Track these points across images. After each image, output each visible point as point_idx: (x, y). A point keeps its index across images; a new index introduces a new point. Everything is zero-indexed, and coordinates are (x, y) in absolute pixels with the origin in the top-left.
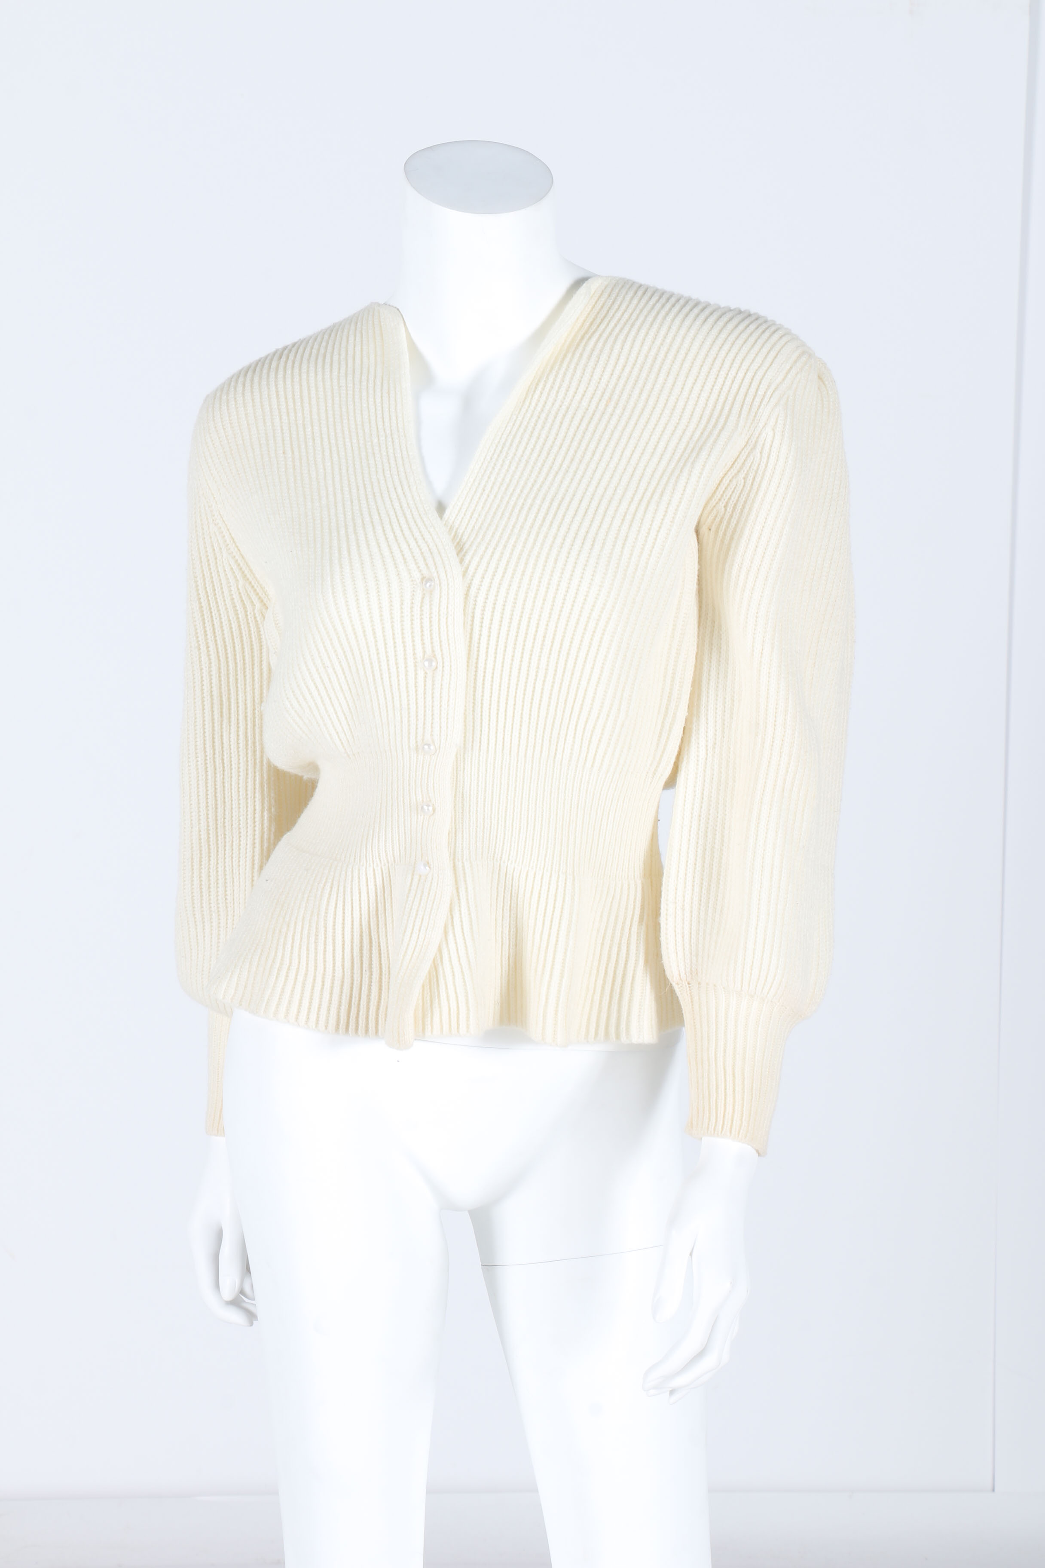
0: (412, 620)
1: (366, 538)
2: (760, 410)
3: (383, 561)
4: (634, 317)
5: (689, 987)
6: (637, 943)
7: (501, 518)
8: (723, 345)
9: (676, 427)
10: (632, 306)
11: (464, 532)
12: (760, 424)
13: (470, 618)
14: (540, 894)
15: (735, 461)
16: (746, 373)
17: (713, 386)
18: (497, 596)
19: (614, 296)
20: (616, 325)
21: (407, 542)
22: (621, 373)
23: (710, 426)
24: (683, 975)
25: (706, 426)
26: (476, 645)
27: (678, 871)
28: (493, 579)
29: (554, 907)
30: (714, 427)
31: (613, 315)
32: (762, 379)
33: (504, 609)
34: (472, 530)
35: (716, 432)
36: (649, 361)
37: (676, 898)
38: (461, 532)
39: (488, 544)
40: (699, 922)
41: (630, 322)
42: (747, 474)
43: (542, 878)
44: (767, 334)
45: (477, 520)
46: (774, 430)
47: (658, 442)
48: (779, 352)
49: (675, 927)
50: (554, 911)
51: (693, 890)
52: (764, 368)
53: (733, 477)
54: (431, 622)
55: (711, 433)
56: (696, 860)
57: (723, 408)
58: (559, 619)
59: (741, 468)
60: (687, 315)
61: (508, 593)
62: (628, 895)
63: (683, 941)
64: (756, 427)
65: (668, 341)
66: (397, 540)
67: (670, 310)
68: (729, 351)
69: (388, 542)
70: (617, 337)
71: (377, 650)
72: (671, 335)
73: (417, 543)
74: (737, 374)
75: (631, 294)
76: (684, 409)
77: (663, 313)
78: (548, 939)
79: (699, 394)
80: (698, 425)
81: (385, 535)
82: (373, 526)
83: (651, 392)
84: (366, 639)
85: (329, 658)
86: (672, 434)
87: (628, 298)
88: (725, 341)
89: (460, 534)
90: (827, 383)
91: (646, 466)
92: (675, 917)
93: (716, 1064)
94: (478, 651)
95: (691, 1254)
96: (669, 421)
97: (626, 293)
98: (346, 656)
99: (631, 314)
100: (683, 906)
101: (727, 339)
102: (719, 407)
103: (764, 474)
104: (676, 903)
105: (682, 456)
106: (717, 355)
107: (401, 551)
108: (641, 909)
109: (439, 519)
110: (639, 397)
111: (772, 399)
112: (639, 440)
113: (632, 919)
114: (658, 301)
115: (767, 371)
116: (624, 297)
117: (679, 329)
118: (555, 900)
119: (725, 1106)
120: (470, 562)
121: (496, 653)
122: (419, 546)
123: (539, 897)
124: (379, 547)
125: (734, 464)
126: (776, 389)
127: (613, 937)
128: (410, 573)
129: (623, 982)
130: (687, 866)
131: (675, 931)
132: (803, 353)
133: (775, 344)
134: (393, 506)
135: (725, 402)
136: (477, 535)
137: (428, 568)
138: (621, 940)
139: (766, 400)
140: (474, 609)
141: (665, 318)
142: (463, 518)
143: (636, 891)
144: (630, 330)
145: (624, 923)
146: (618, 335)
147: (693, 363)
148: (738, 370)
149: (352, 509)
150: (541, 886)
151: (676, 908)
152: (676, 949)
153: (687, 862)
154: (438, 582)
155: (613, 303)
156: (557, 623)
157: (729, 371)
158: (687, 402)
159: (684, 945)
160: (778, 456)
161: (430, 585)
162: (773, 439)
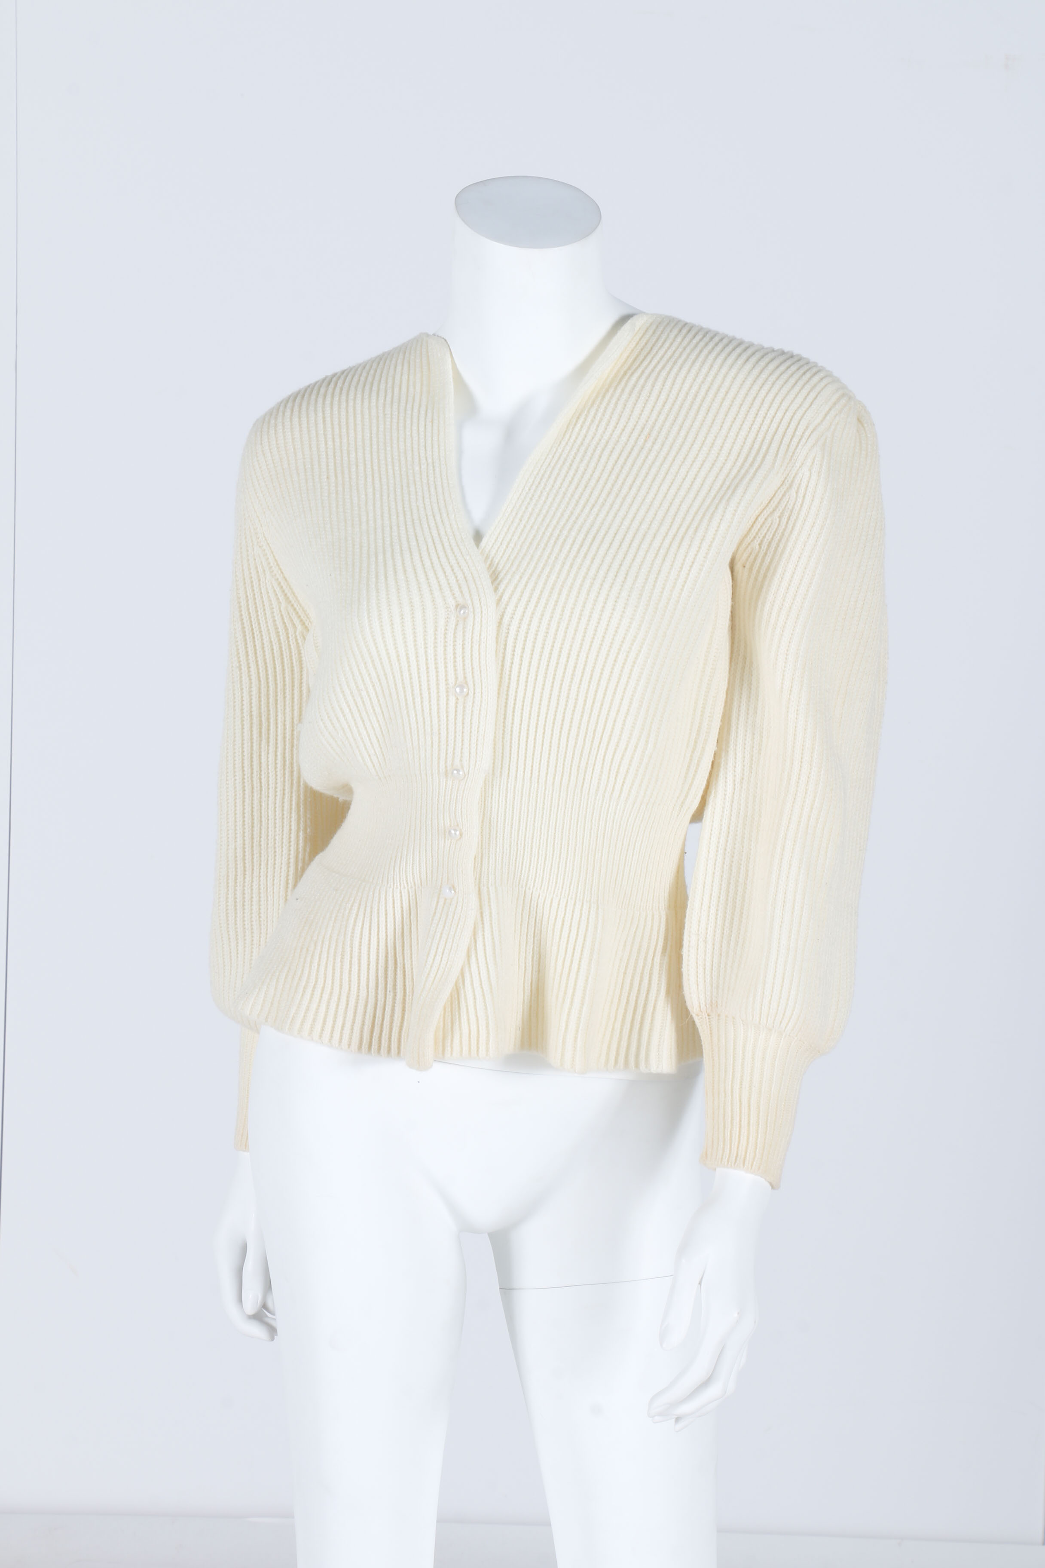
0: (445, 646)
1: (403, 564)
2: (798, 450)
3: (419, 587)
4: (676, 355)
5: (709, 1019)
6: (659, 974)
7: (536, 548)
8: (763, 384)
9: (713, 465)
10: (676, 344)
11: (500, 561)
12: (796, 464)
13: (502, 646)
14: (563, 921)
15: (771, 500)
16: (785, 414)
17: (752, 425)
18: (529, 625)
19: (658, 333)
20: (659, 362)
21: (443, 569)
22: (661, 410)
23: (747, 465)
24: (703, 1006)
25: (743, 465)
26: (508, 673)
27: (702, 904)
28: (526, 608)
29: (577, 935)
30: (751, 465)
31: (657, 352)
32: (800, 420)
33: (536, 639)
34: (508, 559)
35: (752, 470)
36: (690, 398)
37: (698, 931)
38: (497, 561)
39: (523, 574)
40: (721, 955)
41: (673, 360)
42: (782, 513)
43: (566, 906)
44: (808, 375)
45: (513, 549)
46: (810, 470)
47: (695, 479)
48: (819, 393)
49: (697, 959)
50: (576, 939)
51: (716, 923)
52: (803, 409)
53: (768, 516)
54: (463, 648)
55: (747, 471)
56: (720, 893)
57: (760, 447)
58: (589, 650)
59: (777, 507)
60: (729, 354)
61: (540, 623)
62: (652, 926)
63: (705, 973)
64: (793, 466)
65: (709, 379)
66: (433, 567)
67: (713, 349)
68: (769, 391)
69: (424, 568)
70: (659, 374)
71: (410, 674)
72: (712, 373)
73: (453, 570)
74: (776, 413)
75: (675, 332)
76: (722, 447)
77: (705, 352)
78: (570, 966)
79: (738, 433)
80: (735, 463)
81: (422, 561)
82: (411, 552)
83: (690, 429)
84: (400, 664)
85: (363, 681)
86: (709, 471)
87: (672, 336)
88: (765, 381)
89: (496, 563)
90: (866, 425)
91: (682, 502)
92: (697, 949)
93: (732, 1096)
94: (510, 679)
95: (700, 1283)
96: (706, 458)
97: (671, 331)
98: (379, 680)
99: (674, 352)
100: (706, 938)
101: (767, 379)
102: (756, 446)
103: (799, 514)
104: (698, 935)
105: (718, 492)
106: (757, 394)
107: (437, 578)
108: (664, 940)
109: (475, 547)
110: (678, 433)
111: (810, 439)
112: (676, 476)
113: (655, 949)
114: (701, 340)
115: (806, 411)
116: (668, 335)
117: (720, 368)
118: (578, 928)
119: (739, 1138)
120: (504, 590)
121: (527, 682)
122: (454, 574)
123: (563, 924)
124: (416, 573)
125: (770, 502)
126: (814, 430)
127: (635, 967)
128: (445, 600)
129: (644, 1011)
130: (711, 898)
131: (697, 963)
132: (843, 395)
133: (815, 385)
134: (431, 533)
135: (763, 441)
136: (512, 564)
137: (463, 596)
138: (643, 970)
139: (804, 440)
140: (507, 637)
141: (707, 356)
142: (499, 548)
143: (660, 922)
144: (672, 367)
145: (647, 953)
146: (660, 371)
147: (733, 402)
148: (777, 411)
149: (391, 536)
150: (565, 914)
151: (698, 941)
152: (697, 981)
153: (711, 895)
154: (472, 610)
155: (657, 340)
156: (588, 654)
157: (768, 411)
158: (725, 440)
159: (705, 977)
160: (814, 496)
161: (464, 613)
162: (809, 479)
